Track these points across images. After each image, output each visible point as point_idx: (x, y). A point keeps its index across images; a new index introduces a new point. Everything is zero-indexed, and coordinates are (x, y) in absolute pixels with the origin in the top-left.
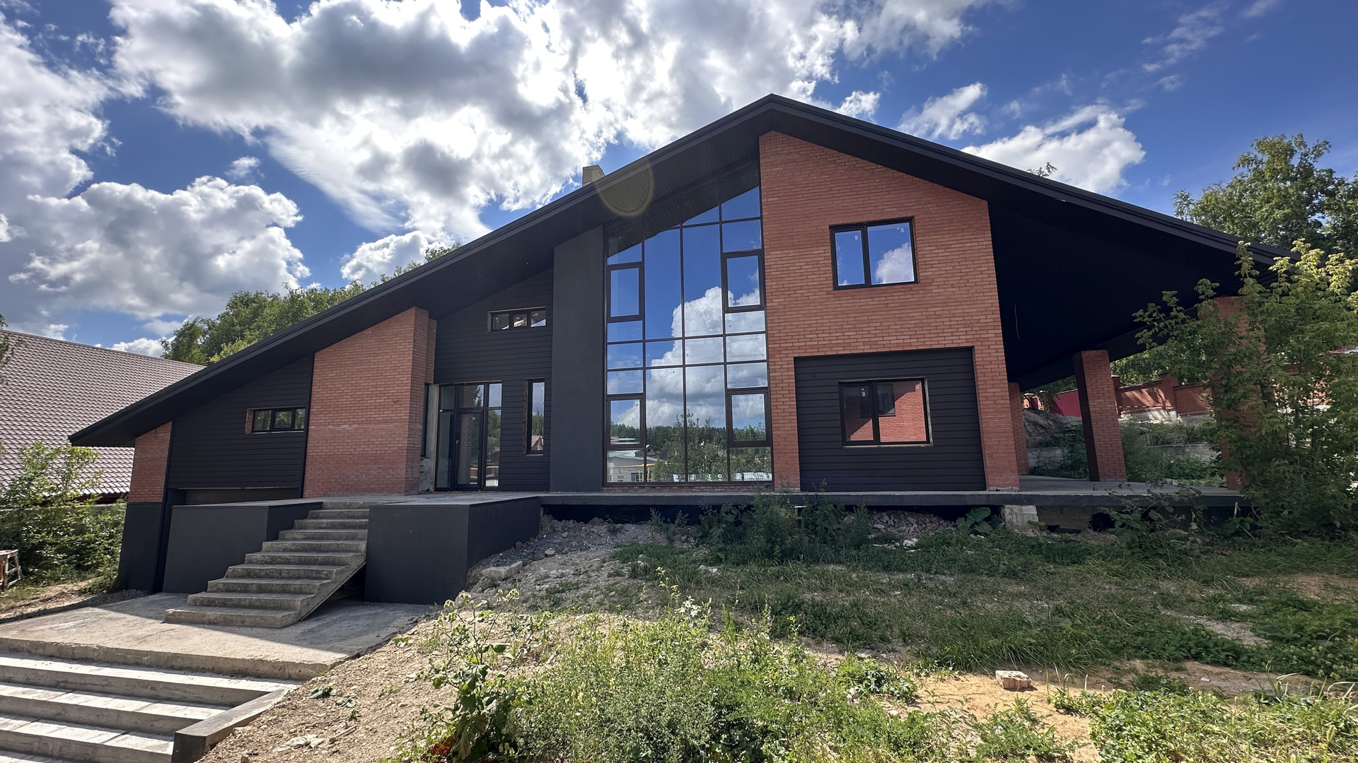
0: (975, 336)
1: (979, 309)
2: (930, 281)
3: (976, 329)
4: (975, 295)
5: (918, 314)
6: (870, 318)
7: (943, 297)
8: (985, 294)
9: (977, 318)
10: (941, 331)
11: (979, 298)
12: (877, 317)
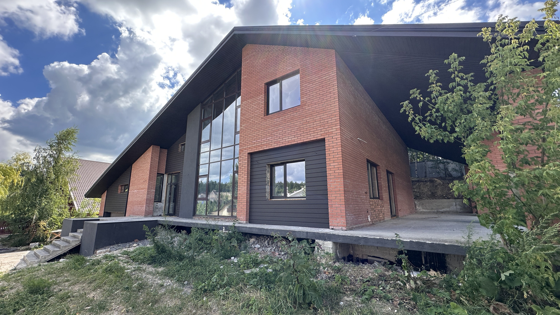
0: (326, 132)
1: (328, 115)
2: (305, 103)
3: (326, 127)
4: (327, 107)
5: (298, 123)
6: (278, 128)
7: (311, 111)
8: (332, 105)
9: (327, 120)
10: (309, 131)
11: (328, 109)
12: (281, 128)
